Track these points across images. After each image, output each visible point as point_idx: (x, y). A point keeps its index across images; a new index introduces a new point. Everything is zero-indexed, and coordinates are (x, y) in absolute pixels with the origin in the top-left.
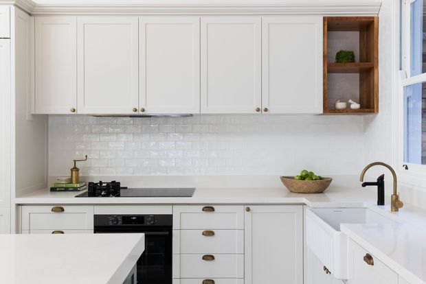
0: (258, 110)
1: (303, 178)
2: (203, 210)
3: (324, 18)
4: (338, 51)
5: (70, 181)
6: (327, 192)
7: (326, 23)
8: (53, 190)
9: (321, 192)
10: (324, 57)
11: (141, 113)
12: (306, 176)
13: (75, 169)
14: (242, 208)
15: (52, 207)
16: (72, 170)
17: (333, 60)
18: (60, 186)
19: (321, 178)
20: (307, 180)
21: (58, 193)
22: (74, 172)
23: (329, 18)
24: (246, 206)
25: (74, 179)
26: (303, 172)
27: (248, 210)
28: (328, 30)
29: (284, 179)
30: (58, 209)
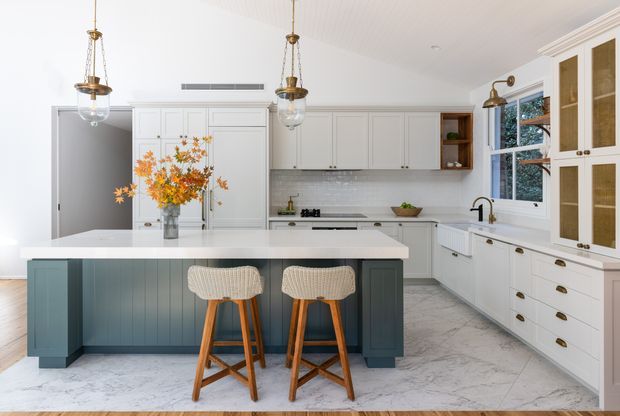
0: (402, 167)
2: (374, 225)
3: (441, 114)
4: (449, 133)
5: (288, 209)
6: (419, 216)
7: (442, 116)
8: (280, 214)
11: (334, 168)
12: (405, 206)
13: (291, 202)
14: (397, 224)
15: (289, 222)
16: (289, 202)
17: (445, 138)
18: (283, 212)
19: (415, 208)
20: (406, 208)
21: (283, 215)
22: (290, 204)
23: (444, 113)
24: (399, 223)
25: (290, 208)
26: (404, 203)
27: (401, 225)
29: (393, 208)
30: (292, 224)
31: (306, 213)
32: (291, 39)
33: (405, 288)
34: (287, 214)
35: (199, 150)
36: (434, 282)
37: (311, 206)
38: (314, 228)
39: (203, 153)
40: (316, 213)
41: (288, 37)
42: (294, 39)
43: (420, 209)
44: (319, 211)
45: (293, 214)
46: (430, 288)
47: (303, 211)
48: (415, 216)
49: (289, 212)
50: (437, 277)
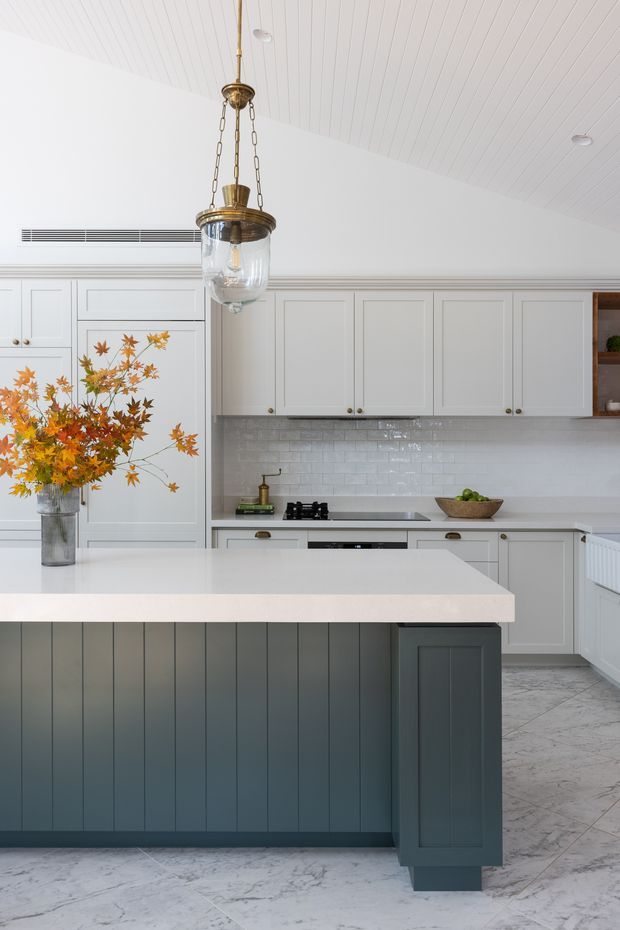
0: (508, 411)
1: (465, 498)
2: (446, 537)
3: (594, 295)
4: (611, 336)
5: (259, 501)
6: (496, 517)
7: (597, 300)
8: (240, 513)
9: (489, 518)
10: (594, 343)
11: (357, 414)
12: (469, 496)
13: (264, 486)
14: (496, 535)
15: (257, 531)
16: (260, 488)
18: (248, 507)
19: (488, 500)
20: (470, 501)
21: (245, 516)
22: (263, 491)
23: (600, 294)
24: (501, 533)
25: (263, 499)
26: (465, 491)
27: (504, 537)
28: (599, 308)
29: (440, 501)
30: (264, 534)
31: (296, 511)
32: (233, 96)
33: (505, 675)
34: (256, 513)
35: (138, 366)
36: (578, 663)
37: (307, 497)
38: (312, 545)
39: (148, 372)
40: (319, 511)
41: (226, 91)
42: (242, 95)
43: (499, 503)
44: (324, 506)
45: (269, 513)
46: (569, 676)
47: (290, 506)
48: (488, 517)
49: (260, 507)
50: (585, 652)
